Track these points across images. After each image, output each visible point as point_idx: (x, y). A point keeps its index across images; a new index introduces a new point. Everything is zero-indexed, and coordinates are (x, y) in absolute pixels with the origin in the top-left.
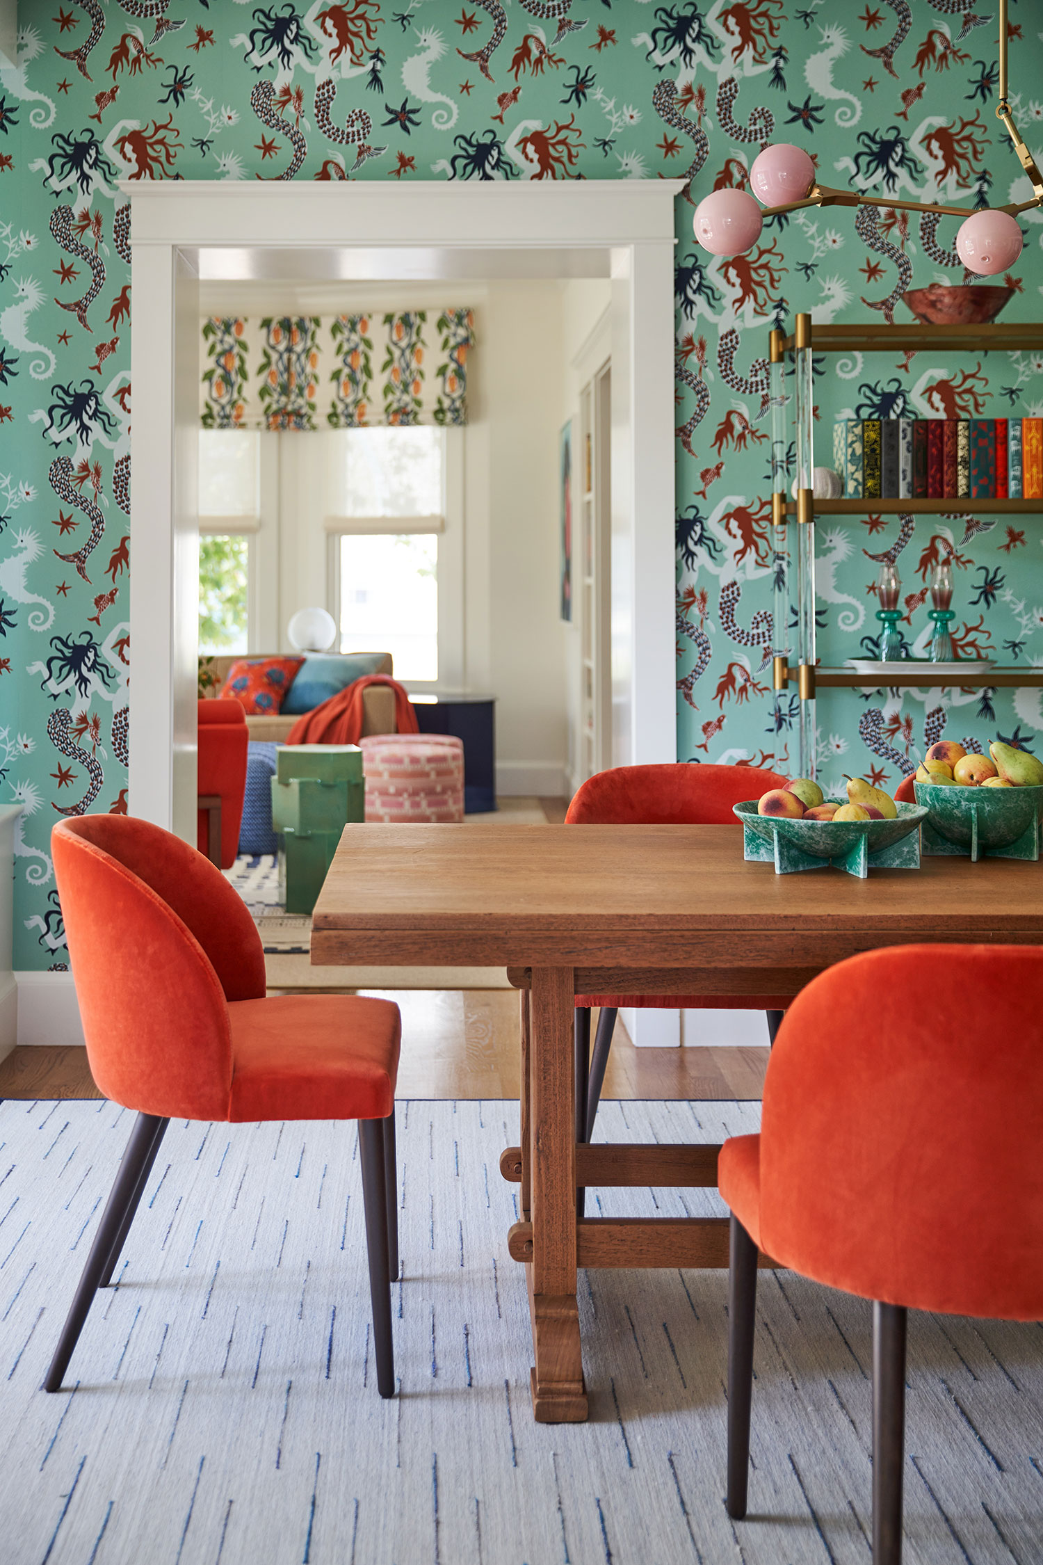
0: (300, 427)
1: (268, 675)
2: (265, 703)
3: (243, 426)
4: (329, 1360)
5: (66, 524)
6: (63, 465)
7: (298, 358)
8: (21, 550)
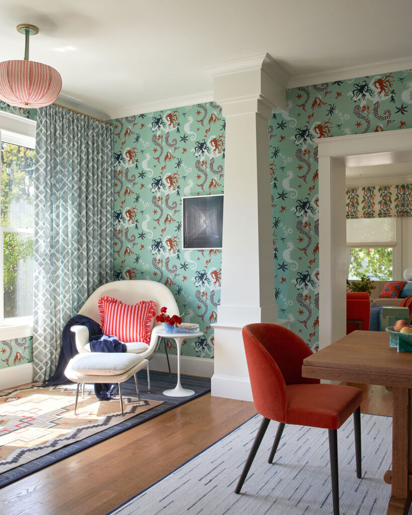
0: (408, 216)
1: (395, 287)
2: (394, 295)
3: (390, 216)
4: (325, 502)
5: (301, 240)
6: (300, 223)
7: (407, 196)
8: (289, 247)
